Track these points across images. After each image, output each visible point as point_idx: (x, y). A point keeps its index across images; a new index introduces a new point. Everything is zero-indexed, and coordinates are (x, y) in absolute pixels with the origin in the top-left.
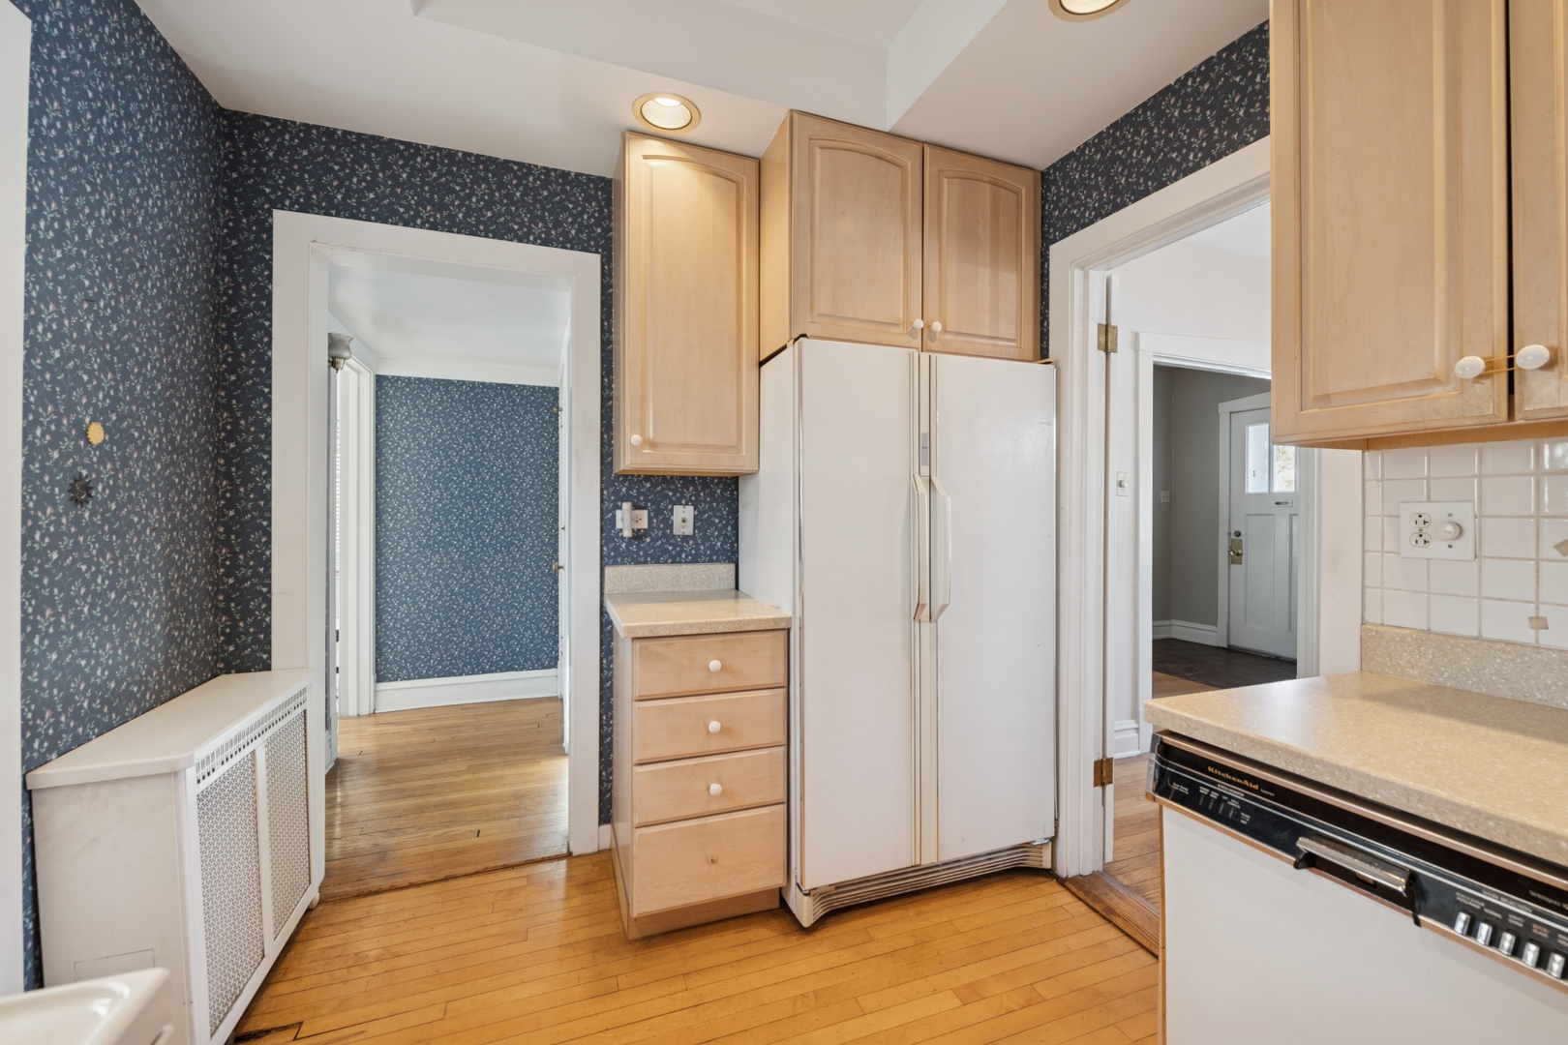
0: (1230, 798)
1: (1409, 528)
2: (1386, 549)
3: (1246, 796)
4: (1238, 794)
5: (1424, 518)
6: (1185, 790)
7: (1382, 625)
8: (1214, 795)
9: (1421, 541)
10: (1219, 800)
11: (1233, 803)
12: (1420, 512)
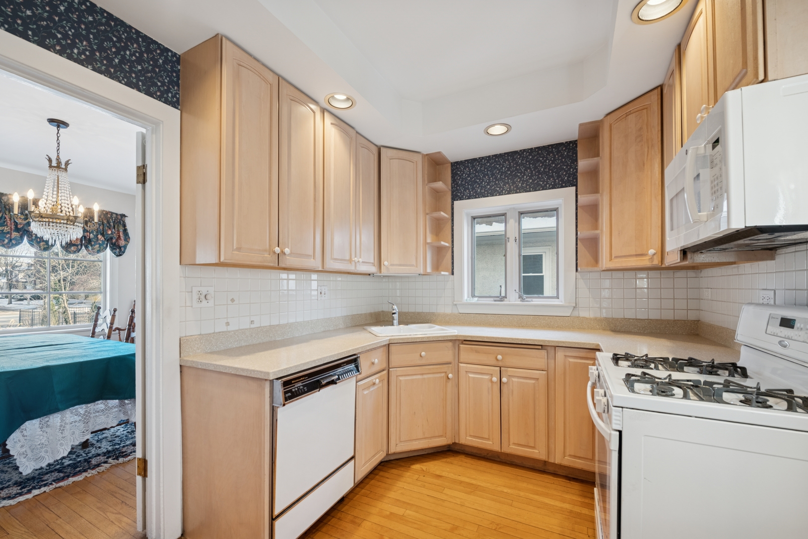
0: (300, 386)
1: (195, 297)
2: (187, 305)
3: (302, 383)
4: (300, 384)
5: (201, 292)
6: (290, 394)
7: (185, 336)
8: (296, 389)
9: (199, 301)
10: (298, 389)
11: (301, 387)
12: (199, 290)
